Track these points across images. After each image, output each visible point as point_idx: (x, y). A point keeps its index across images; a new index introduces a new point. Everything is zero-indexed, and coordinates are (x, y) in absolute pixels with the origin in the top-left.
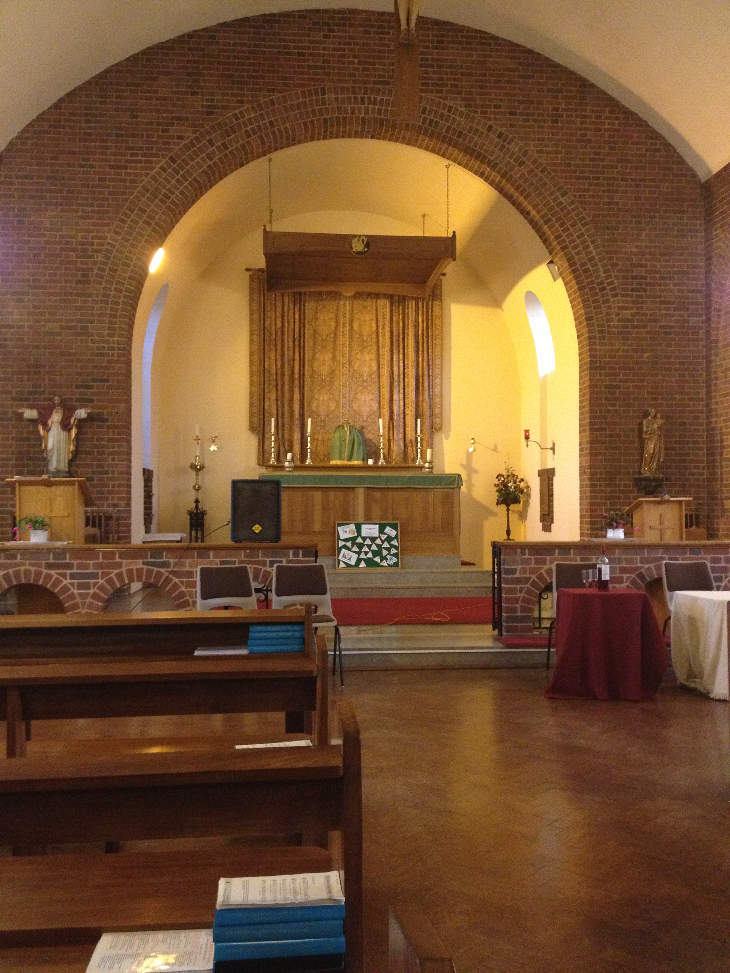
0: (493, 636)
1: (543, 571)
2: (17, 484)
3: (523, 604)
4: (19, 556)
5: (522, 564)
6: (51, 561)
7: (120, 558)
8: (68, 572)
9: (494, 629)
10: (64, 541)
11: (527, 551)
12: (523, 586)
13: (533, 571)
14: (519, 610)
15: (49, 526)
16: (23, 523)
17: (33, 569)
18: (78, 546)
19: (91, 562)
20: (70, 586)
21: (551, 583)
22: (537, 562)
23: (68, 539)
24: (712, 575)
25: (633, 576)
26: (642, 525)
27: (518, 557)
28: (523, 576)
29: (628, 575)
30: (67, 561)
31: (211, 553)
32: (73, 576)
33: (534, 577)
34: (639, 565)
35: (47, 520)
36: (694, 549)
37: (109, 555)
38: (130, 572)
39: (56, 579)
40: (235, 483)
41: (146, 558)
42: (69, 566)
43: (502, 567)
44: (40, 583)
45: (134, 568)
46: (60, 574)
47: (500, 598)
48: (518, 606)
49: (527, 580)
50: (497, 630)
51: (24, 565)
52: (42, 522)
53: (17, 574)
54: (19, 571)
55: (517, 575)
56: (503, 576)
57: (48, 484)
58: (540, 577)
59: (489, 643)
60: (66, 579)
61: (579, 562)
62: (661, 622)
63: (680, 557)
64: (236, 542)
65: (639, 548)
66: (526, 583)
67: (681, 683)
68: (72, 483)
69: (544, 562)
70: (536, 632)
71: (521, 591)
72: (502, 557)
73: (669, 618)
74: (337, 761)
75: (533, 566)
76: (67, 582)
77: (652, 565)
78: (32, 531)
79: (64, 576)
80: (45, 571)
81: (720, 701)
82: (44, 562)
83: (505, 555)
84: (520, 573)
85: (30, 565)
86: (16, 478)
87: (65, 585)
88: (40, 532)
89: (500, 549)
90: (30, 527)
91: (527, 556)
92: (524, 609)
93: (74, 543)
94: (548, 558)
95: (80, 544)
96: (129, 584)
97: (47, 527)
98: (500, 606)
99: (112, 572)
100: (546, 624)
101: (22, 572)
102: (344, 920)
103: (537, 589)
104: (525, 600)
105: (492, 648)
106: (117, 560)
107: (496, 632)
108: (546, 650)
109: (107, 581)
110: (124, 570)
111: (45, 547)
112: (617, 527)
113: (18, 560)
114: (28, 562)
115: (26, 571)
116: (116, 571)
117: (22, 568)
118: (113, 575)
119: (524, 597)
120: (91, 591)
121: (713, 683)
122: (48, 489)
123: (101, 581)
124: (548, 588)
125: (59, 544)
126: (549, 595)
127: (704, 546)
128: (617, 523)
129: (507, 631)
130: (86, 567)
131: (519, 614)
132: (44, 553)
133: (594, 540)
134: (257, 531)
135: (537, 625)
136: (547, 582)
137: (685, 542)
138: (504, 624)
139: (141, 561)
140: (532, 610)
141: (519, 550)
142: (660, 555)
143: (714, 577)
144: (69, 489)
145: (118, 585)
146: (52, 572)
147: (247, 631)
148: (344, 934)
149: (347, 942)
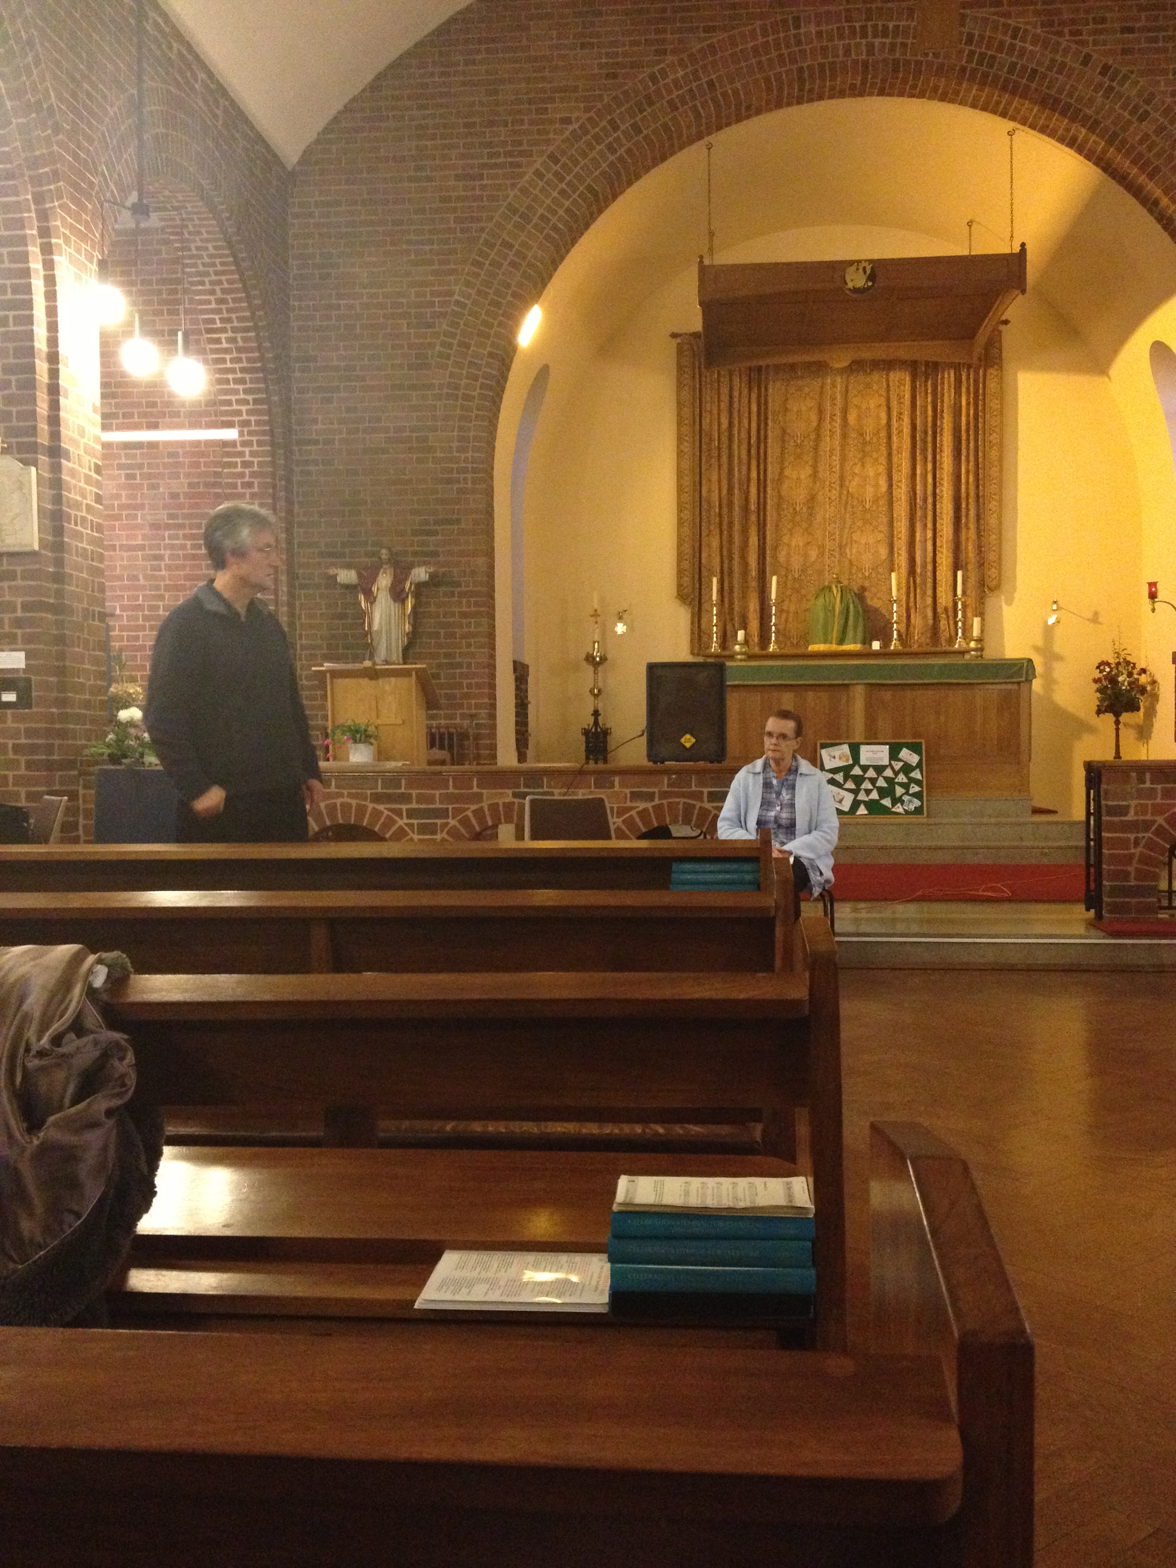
0: (1086, 920)
2: (328, 675)
3: (1139, 866)
4: (335, 783)
5: (1139, 797)
6: (379, 790)
7: (478, 787)
8: (404, 807)
9: (1088, 910)
10: (398, 760)
11: (1148, 776)
12: (1140, 835)
13: (1159, 810)
14: (1133, 875)
15: (376, 738)
16: (338, 732)
17: (354, 802)
18: (416, 768)
19: (437, 793)
20: (406, 828)
22: (1168, 794)
23: (404, 757)
27: (1133, 786)
28: (1141, 818)
30: (403, 790)
31: (617, 780)
32: (411, 814)
33: (1160, 820)
35: (371, 729)
37: (462, 782)
38: (494, 808)
39: (388, 817)
40: (653, 669)
41: (518, 786)
42: (405, 798)
43: (1103, 802)
44: (365, 823)
45: (501, 802)
46: (393, 811)
47: (1100, 855)
48: (1131, 869)
49: (1147, 826)
50: (1092, 911)
51: (342, 796)
52: (366, 731)
53: (330, 810)
54: (334, 805)
55: (1131, 817)
56: (1105, 818)
57: (373, 674)
58: (1172, 821)
59: (1081, 930)
60: (400, 816)
64: (655, 762)
66: (1146, 830)
68: (406, 673)
70: (1163, 916)
71: (1137, 843)
72: (1104, 786)
74: (800, 993)
75: (1159, 801)
76: (401, 822)
78: (350, 744)
79: (398, 812)
80: (371, 806)
82: (369, 792)
83: (1108, 784)
84: (1136, 814)
85: (350, 795)
86: (327, 665)
87: (401, 827)
88: (361, 746)
89: (1099, 773)
90: (348, 739)
91: (1148, 785)
92: (1142, 875)
93: (413, 764)
95: (421, 765)
96: (495, 826)
97: (372, 740)
98: (1100, 869)
99: (468, 809)
101: (339, 808)
102: (814, 1243)
103: (1167, 842)
104: (1145, 860)
105: (1085, 937)
106: (476, 789)
107: (1091, 914)
109: (460, 821)
110: (485, 805)
111: (371, 769)
113: (333, 789)
114: (345, 792)
115: (342, 804)
116: (474, 807)
117: (339, 801)
118: (469, 813)
119: (1141, 854)
120: (438, 837)
122: (372, 683)
123: (452, 822)
125: (391, 765)
129: (1110, 912)
130: (431, 799)
131: (1132, 883)
132: (371, 778)
134: (688, 745)
135: (1165, 903)
138: (1105, 899)
139: (510, 792)
140: (1156, 877)
141: (1134, 774)
144: (402, 681)
145: (478, 829)
146: (381, 807)
147: (669, 871)
148: (815, 1263)
149: (819, 1277)
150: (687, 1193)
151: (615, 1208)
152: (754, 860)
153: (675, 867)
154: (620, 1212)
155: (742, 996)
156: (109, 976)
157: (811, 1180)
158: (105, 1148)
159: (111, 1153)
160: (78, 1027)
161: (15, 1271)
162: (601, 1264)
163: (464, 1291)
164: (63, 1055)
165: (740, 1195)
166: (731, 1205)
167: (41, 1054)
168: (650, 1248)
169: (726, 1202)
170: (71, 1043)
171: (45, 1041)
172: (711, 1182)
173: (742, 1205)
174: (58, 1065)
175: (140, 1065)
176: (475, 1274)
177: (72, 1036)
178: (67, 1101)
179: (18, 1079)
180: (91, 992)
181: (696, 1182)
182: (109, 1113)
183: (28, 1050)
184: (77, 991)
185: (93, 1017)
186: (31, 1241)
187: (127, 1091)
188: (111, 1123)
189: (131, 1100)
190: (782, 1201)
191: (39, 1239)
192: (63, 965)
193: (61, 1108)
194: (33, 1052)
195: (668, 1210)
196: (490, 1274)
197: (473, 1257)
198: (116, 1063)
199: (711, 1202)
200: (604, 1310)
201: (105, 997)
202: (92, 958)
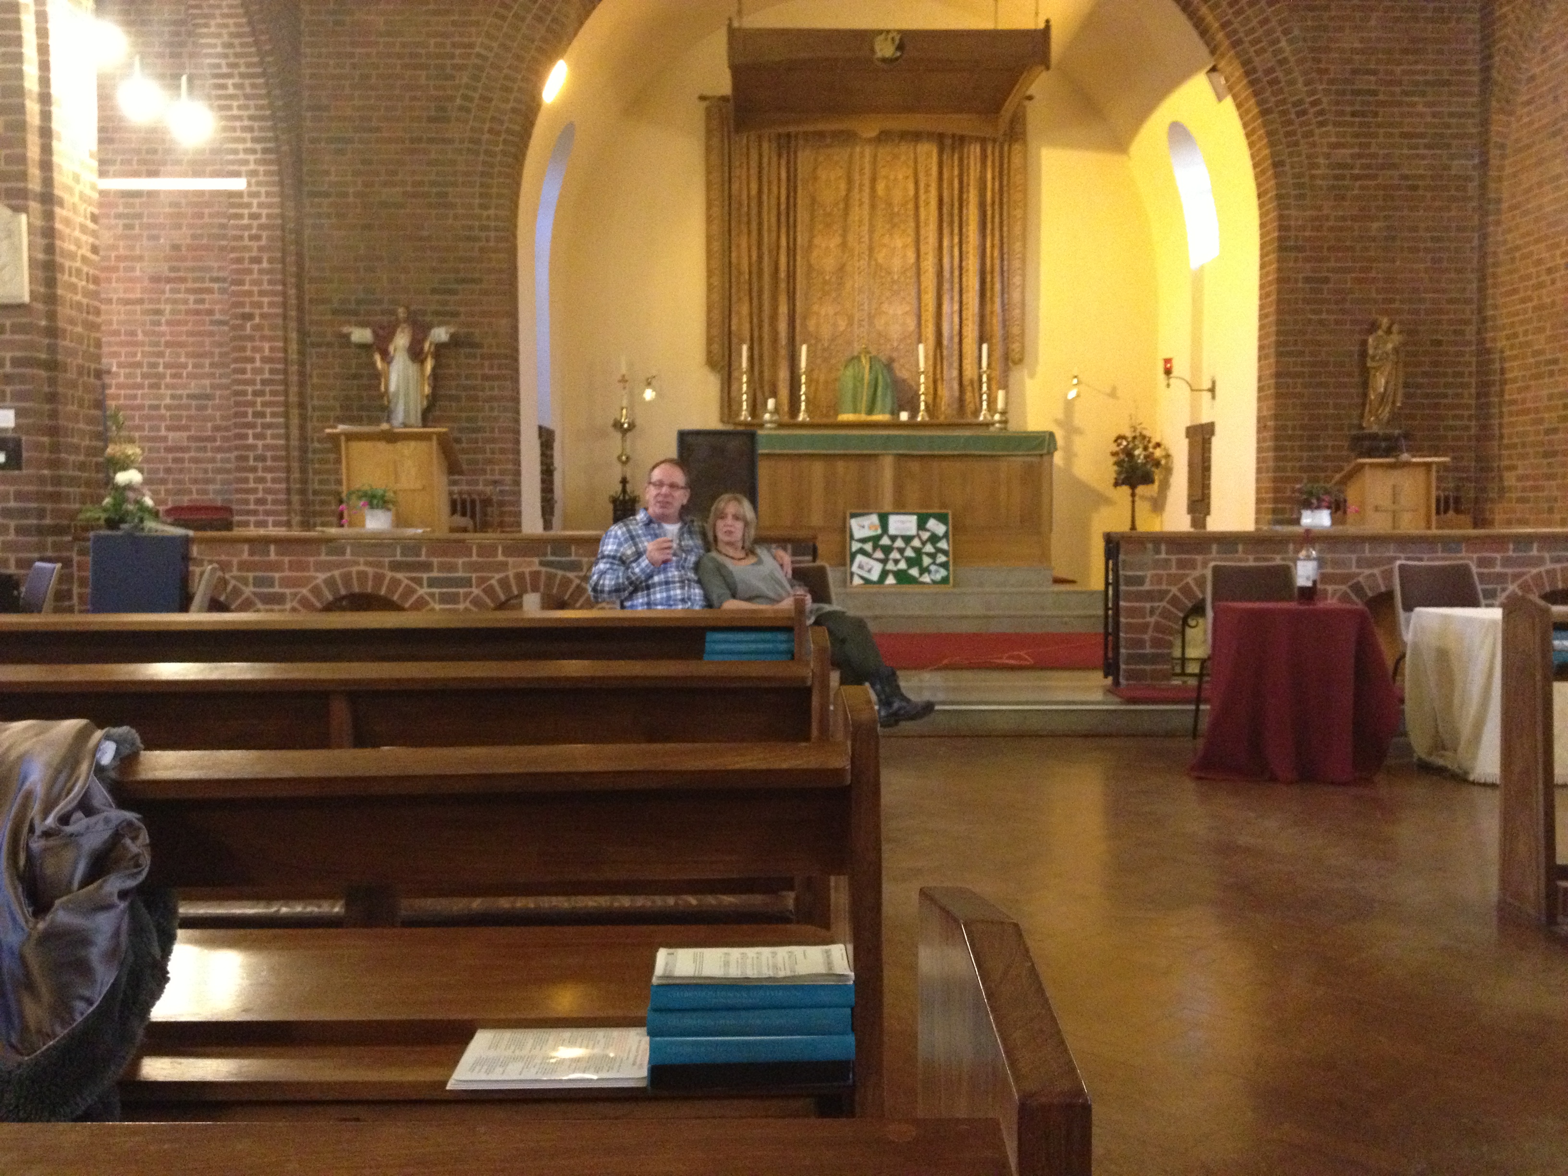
0: (1104, 687)
1: (1189, 580)
2: (343, 438)
3: (1155, 634)
4: (348, 551)
5: (1155, 567)
6: (399, 558)
7: (504, 554)
8: (425, 576)
9: (1106, 676)
10: (417, 527)
11: (1163, 547)
12: (1156, 604)
13: (1173, 580)
14: (1148, 644)
15: (394, 503)
16: (354, 497)
17: (370, 570)
18: (437, 535)
19: (460, 561)
20: (427, 598)
21: (1203, 600)
22: (1181, 564)
23: (423, 524)
24: (1479, 587)
25: (1344, 588)
26: (1362, 504)
27: (1149, 556)
28: (1157, 588)
29: (1336, 587)
30: (423, 558)
32: (432, 583)
33: (1174, 590)
34: (1354, 570)
35: (390, 495)
36: (1450, 542)
37: (487, 550)
38: (520, 577)
39: (407, 586)
40: (683, 436)
41: (545, 555)
42: (426, 567)
43: (1121, 573)
44: (383, 592)
45: (527, 570)
46: (412, 579)
47: (1117, 624)
48: (1146, 637)
49: (1162, 594)
50: (1111, 678)
51: (358, 564)
52: (383, 496)
53: (347, 579)
54: (349, 574)
55: (1147, 587)
56: (1123, 588)
57: (391, 438)
58: (1186, 590)
59: (1099, 696)
60: (421, 585)
61: (1251, 563)
62: (1390, 663)
63: (1425, 556)
65: (1357, 541)
66: (1161, 600)
67: (1420, 759)
68: (425, 437)
69: (1193, 565)
70: (1177, 682)
71: (1152, 612)
72: (1122, 557)
73: (1403, 656)
74: (842, 762)
75: (1173, 571)
76: (423, 591)
77: (1376, 571)
78: (367, 510)
79: (418, 581)
80: (389, 574)
81: (1485, 785)
82: (387, 560)
83: (1126, 553)
84: (1152, 584)
85: (367, 563)
86: (341, 428)
87: (421, 597)
88: (379, 512)
89: (1118, 544)
90: (364, 505)
91: (1163, 556)
92: (1157, 643)
93: (433, 531)
94: (1199, 558)
95: (442, 533)
96: (520, 596)
97: (390, 506)
98: (1117, 637)
99: (493, 577)
100: (1193, 668)
101: (354, 576)
102: (852, 1009)
103: (1181, 610)
104: (1158, 627)
105: (1104, 703)
106: (500, 558)
107: (1110, 680)
108: (1193, 707)
109: (484, 590)
110: (511, 573)
111: (389, 537)
112: (1318, 507)
113: (348, 557)
114: (362, 560)
115: (358, 573)
116: (498, 576)
117: (354, 569)
118: (493, 582)
119: (1157, 623)
120: (461, 607)
121: (1474, 757)
122: (390, 447)
123: (476, 591)
124: (1198, 610)
125: (410, 532)
126: (1201, 621)
127: (1467, 539)
128: (1319, 499)
129: (1126, 679)
130: (452, 568)
131: (1148, 650)
132: (389, 546)
133: (1279, 528)
135: (1178, 670)
136: (1195, 597)
137: (1434, 531)
138: (1123, 667)
139: (536, 560)
140: (1170, 645)
141: (1150, 546)
142: (1392, 554)
143: (1484, 591)
144: (423, 445)
145: (503, 598)
146: (399, 576)
147: (703, 640)
148: (853, 1030)
149: (859, 1043)
150: (727, 964)
151: (655, 981)
152: (789, 629)
153: (710, 636)
154: (659, 986)
155: (785, 766)
156: (117, 751)
157: (850, 947)
158: (117, 934)
159: (124, 939)
160: (86, 807)
161: (20, 1065)
162: (638, 1038)
163: (499, 1070)
164: (72, 835)
165: (780, 964)
166: (771, 973)
167: (47, 834)
168: (689, 1021)
169: (767, 972)
170: (79, 822)
171: (50, 821)
172: (751, 952)
173: (782, 974)
174: (66, 845)
175: (154, 845)
176: (509, 1053)
177: (79, 815)
178: (76, 885)
179: (22, 862)
180: (99, 770)
181: (735, 953)
182: (123, 895)
183: (32, 830)
184: (84, 767)
185: (101, 795)
186: (39, 1032)
187: (140, 873)
188: (123, 905)
189: (143, 882)
190: (821, 969)
191: (47, 1029)
192: (70, 740)
193: (69, 891)
194: (38, 832)
195: (708, 982)
196: (525, 1052)
197: (507, 1035)
198: (128, 841)
199: (751, 972)
200: (643, 1084)
201: (113, 775)
202: (99, 734)
